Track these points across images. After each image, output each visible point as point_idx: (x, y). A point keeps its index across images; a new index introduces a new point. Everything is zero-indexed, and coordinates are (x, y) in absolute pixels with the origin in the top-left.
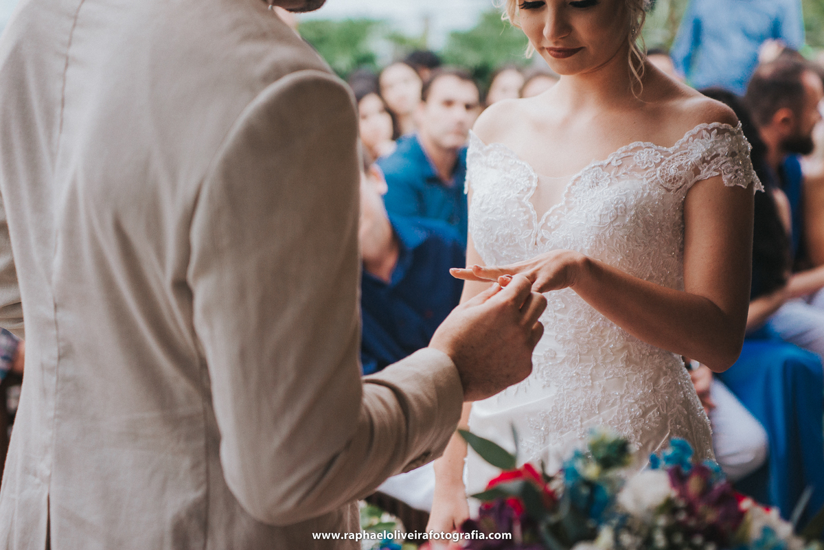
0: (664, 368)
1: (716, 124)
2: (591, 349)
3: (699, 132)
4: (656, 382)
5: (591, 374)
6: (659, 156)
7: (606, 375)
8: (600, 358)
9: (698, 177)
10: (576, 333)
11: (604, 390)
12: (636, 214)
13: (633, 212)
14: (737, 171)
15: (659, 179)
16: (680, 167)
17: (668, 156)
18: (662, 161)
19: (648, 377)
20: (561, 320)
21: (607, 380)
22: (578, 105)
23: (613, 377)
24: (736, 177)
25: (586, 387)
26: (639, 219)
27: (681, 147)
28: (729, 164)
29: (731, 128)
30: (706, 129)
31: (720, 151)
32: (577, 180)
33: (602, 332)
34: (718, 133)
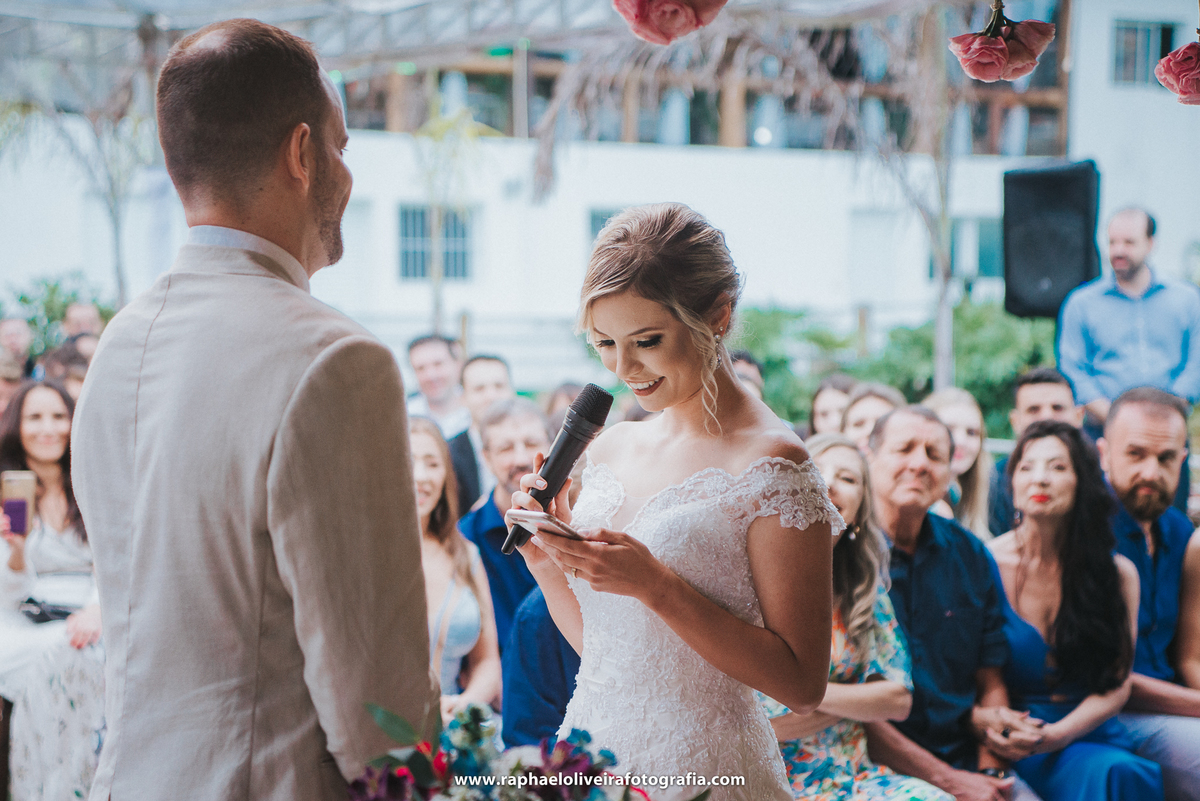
0: (723, 708)
1: (780, 459)
2: (647, 680)
3: (762, 465)
4: (712, 721)
5: (644, 707)
6: (725, 484)
7: (658, 709)
8: (655, 690)
9: (759, 513)
10: (633, 662)
11: (655, 724)
12: (690, 537)
13: (686, 536)
14: (796, 511)
15: (717, 507)
16: (739, 498)
17: (732, 485)
18: (728, 489)
19: (702, 715)
20: (621, 646)
21: (660, 714)
22: (677, 431)
23: (666, 712)
24: (794, 517)
25: (637, 720)
26: (691, 542)
27: (745, 478)
28: (789, 504)
29: (794, 465)
30: (770, 463)
31: (780, 488)
32: (653, 501)
33: (658, 662)
34: (781, 469)
